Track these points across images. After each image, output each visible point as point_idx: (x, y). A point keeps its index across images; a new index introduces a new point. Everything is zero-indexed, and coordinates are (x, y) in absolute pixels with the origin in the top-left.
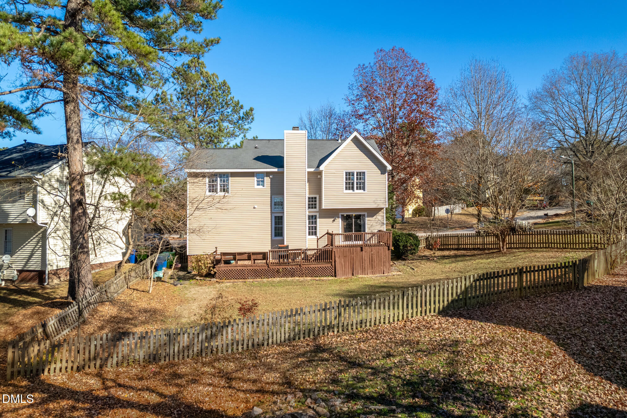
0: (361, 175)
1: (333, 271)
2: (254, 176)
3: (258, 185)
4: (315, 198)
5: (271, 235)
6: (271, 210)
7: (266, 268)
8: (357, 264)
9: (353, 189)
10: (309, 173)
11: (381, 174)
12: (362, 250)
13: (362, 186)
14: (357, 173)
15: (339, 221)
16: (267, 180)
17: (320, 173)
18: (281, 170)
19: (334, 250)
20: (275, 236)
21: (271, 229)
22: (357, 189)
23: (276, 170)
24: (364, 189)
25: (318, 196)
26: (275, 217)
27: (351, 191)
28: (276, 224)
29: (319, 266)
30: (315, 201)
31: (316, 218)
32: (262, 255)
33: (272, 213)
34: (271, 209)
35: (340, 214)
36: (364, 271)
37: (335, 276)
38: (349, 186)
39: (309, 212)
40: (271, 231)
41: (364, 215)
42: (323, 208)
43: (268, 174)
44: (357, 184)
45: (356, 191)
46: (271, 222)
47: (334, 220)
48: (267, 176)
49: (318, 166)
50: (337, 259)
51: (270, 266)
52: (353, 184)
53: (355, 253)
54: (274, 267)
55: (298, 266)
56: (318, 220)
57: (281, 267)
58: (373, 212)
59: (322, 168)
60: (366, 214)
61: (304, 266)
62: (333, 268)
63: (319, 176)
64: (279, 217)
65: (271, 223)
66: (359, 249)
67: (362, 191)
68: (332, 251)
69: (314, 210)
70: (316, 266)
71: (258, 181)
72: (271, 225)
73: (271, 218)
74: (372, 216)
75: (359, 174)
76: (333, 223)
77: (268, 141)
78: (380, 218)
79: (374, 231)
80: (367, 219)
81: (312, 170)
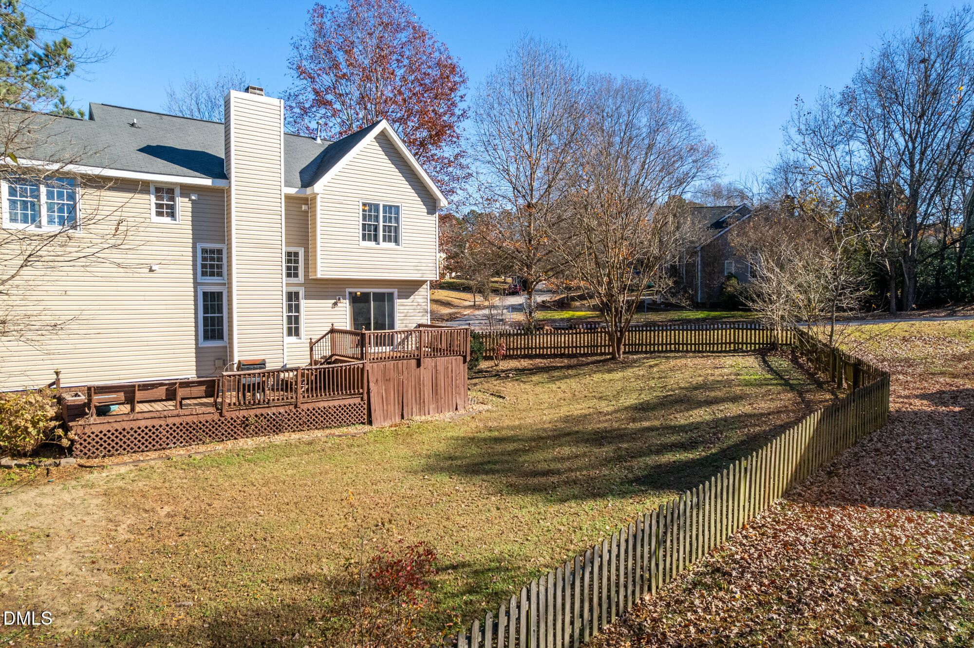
0: (393, 211)
1: (365, 412)
2: (148, 192)
3: (160, 214)
4: (296, 254)
5: (197, 335)
6: (195, 278)
7: (216, 417)
8: (410, 394)
9: (376, 239)
10: (288, 198)
11: (428, 213)
12: (419, 365)
13: (393, 235)
14: (384, 206)
15: (345, 306)
16: (183, 206)
17: (310, 202)
18: (220, 183)
19: (368, 367)
20: (206, 338)
21: (196, 322)
22: (384, 240)
23: (207, 182)
24: (396, 241)
25: (301, 252)
26: (205, 294)
27: (372, 244)
28: (206, 310)
29: (336, 403)
30: (297, 262)
31: (297, 298)
32: (204, 388)
33: (196, 284)
34: (195, 274)
35: (348, 290)
36: (422, 411)
37: (370, 423)
38: (370, 233)
39: (288, 285)
40: (196, 327)
41: (391, 295)
42: (320, 275)
43: (187, 190)
44: (384, 231)
45: (383, 245)
46: (196, 305)
47: (335, 304)
48: (183, 195)
50: (372, 385)
51: (225, 413)
52: (376, 229)
53: (405, 373)
54: (234, 415)
55: (292, 407)
56: (303, 303)
57: (252, 413)
58: (409, 287)
59: (319, 187)
60: (396, 291)
61: (305, 407)
62: (365, 406)
63: (304, 207)
64: (212, 294)
65: (196, 309)
66: (413, 362)
67: (392, 245)
68: (362, 370)
69: (293, 280)
70: (331, 404)
71: (159, 206)
72: (196, 313)
73: (196, 296)
74: (407, 297)
75: (388, 208)
76: (333, 309)
77: (158, 117)
78: (419, 300)
79: (410, 325)
80: (398, 302)
81: (292, 191)
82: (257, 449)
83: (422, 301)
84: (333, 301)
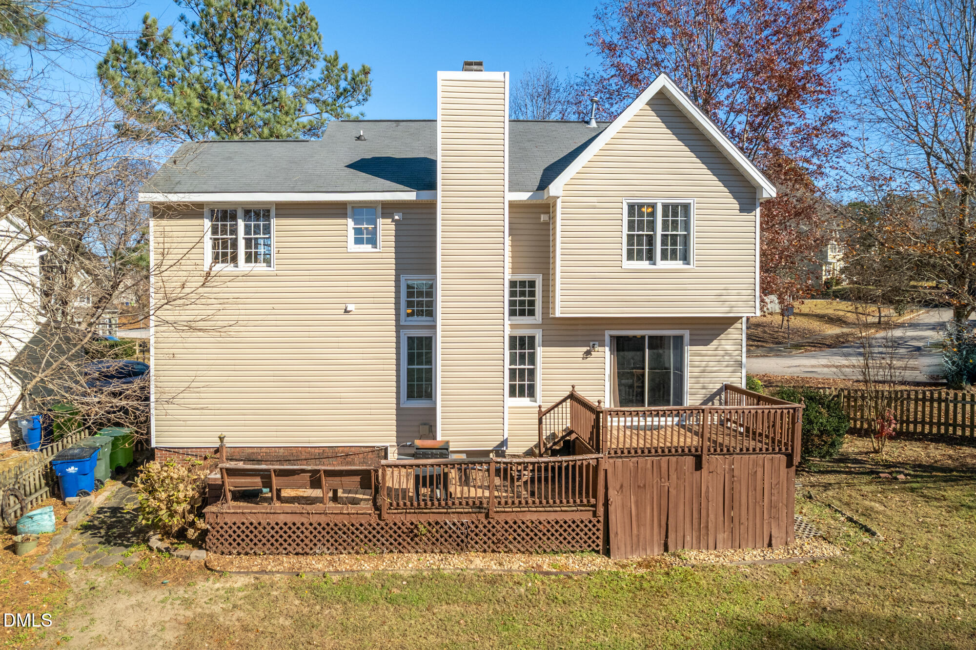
0: (679, 212)
1: (600, 534)
2: (344, 216)
3: (358, 241)
4: (532, 284)
5: (398, 393)
6: (397, 320)
7: (374, 520)
8: (681, 514)
9: (651, 257)
10: (513, 205)
11: (741, 210)
12: (698, 466)
13: (679, 249)
14: (665, 207)
15: (605, 356)
16: (386, 228)
17: (548, 208)
18: (425, 195)
19: (604, 465)
20: (410, 396)
21: (398, 376)
22: (664, 257)
23: (410, 196)
24: (685, 258)
25: (539, 280)
26: (411, 340)
27: (645, 264)
28: (411, 361)
29: (552, 517)
30: (532, 294)
31: (532, 346)
32: (358, 479)
33: (399, 327)
34: (397, 315)
35: (608, 333)
36: (703, 540)
37: (607, 553)
38: (641, 248)
39: (512, 326)
40: (398, 382)
41: (679, 340)
42: (558, 314)
43: (388, 209)
44: (664, 243)
45: (661, 264)
46: (398, 354)
47: (588, 353)
48: (384, 216)
49: (543, 185)
50: (612, 493)
51: (385, 516)
52: (651, 240)
53: (673, 476)
54: (399, 519)
55: (482, 517)
56: (540, 351)
57: (423, 518)
58: (710, 328)
59: (556, 188)
60: (686, 334)
61: (501, 518)
62: (601, 526)
63: (543, 218)
64: (420, 339)
65: (398, 359)
66: (690, 461)
67: (678, 264)
68: (596, 468)
69: (526, 320)
70: (543, 517)
71: (358, 231)
72: (398, 365)
73: (398, 343)
74: (706, 343)
75: (671, 210)
76: (585, 361)
77: (394, 124)
78: (728, 347)
79: (711, 386)
80: (689, 351)
81: (523, 196)
82: (417, 580)
83: (733, 347)
84: (585, 349)
